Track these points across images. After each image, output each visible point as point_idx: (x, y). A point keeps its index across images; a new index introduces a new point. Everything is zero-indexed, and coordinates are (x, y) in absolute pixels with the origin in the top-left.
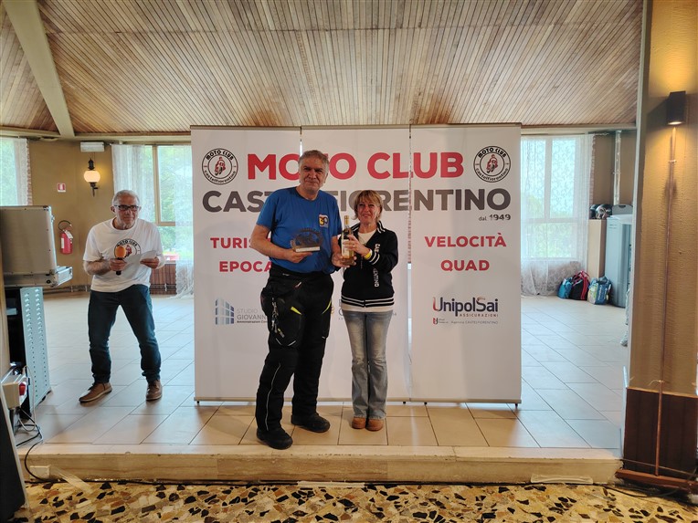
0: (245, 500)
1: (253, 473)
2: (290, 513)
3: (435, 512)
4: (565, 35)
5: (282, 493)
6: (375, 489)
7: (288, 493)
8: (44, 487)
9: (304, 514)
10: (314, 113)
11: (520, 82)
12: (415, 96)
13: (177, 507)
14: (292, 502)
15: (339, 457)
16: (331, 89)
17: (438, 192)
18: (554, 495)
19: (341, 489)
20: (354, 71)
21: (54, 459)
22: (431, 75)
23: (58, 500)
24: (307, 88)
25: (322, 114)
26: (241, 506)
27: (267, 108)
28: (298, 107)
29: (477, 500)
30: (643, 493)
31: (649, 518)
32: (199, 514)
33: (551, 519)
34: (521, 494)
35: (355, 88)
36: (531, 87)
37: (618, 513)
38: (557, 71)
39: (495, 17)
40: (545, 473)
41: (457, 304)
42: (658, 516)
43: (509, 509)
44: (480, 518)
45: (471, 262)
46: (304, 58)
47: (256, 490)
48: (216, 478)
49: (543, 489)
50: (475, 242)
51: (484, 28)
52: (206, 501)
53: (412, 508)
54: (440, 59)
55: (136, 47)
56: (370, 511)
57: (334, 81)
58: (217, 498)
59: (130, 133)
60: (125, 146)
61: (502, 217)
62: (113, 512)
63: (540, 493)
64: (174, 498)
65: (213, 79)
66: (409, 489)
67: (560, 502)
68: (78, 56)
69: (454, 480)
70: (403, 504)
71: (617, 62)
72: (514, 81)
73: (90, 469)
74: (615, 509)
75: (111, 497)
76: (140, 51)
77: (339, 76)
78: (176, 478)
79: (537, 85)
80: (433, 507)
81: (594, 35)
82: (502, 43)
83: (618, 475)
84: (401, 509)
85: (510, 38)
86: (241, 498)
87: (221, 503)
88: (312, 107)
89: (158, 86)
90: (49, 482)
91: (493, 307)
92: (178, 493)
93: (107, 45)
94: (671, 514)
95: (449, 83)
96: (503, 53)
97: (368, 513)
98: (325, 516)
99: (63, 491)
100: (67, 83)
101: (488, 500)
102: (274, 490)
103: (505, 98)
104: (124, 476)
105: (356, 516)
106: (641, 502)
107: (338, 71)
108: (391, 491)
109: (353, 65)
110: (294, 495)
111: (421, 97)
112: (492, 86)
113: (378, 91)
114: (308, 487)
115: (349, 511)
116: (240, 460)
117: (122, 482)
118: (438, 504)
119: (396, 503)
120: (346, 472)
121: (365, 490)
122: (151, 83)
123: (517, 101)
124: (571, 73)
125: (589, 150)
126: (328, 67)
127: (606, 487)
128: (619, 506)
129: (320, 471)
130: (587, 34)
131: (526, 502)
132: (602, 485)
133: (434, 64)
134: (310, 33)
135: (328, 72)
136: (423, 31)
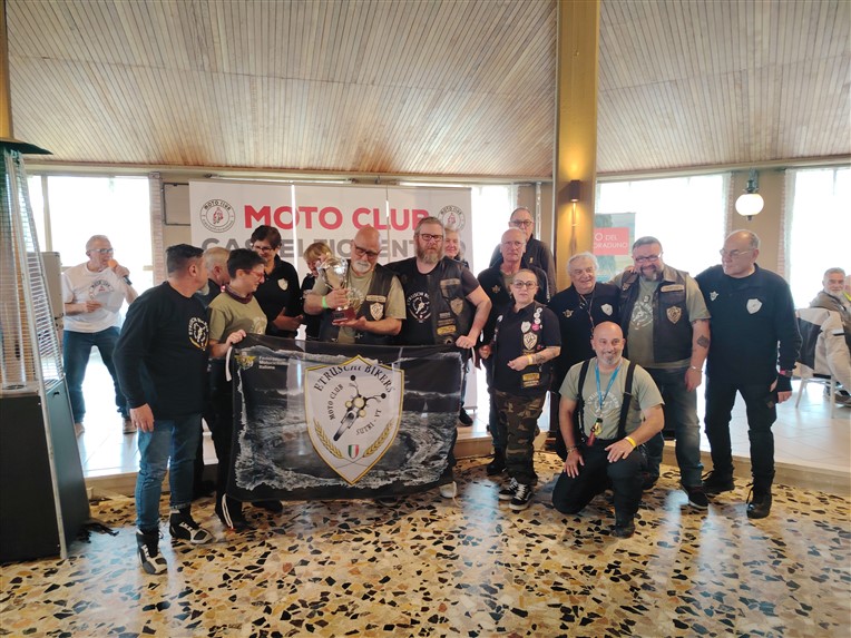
4: (496, 102)
12: (360, 142)
16: (276, 129)
20: (303, 115)
21: (96, 481)
22: (378, 126)
23: (115, 510)
24: (250, 128)
38: (489, 129)
39: (439, 83)
51: (429, 91)
54: (387, 113)
57: (281, 122)
71: (536, 127)
72: (452, 136)
77: (287, 119)
79: (471, 142)
81: (519, 104)
82: (443, 103)
85: (450, 101)
90: (94, 501)
95: (393, 133)
96: (444, 112)
103: (444, 149)
111: (366, 143)
112: (433, 138)
113: (325, 134)
123: (454, 152)
124: (500, 132)
125: (514, 198)
126: (277, 109)
130: (513, 103)
133: (381, 116)
134: (265, 79)
135: (277, 115)
136: (375, 87)
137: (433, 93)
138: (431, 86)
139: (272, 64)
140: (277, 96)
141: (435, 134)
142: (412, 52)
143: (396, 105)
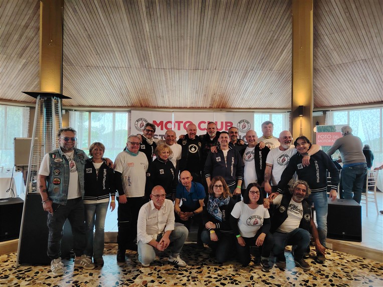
4: (273, 74)
11: (256, 91)
12: (212, 95)
16: (176, 91)
20: (187, 85)
22: (219, 87)
24: (166, 90)
27: (147, 97)
28: (161, 97)
35: (187, 91)
38: (271, 87)
39: (245, 67)
46: (166, 79)
51: (241, 71)
54: (223, 81)
55: (94, 72)
57: (178, 88)
60: (75, 112)
65: (125, 85)
77: (180, 87)
79: (264, 93)
82: (248, 76)
85: (252, 75)
88: (167, 98)
93: (81, 71)
95: (227, 90)
96: (249, 80)
103: (251, 97)
107: (180, 84)
109: (187, 82)
111: (215, 95)
112: (245, 92)
113: (197, 92)
122: (96, 85)
123: (256, 99)
124: (277, 88)
125: (288, 119)
130: (282, 74)
133: (221, 83)
134: (170, 70)
135: (176, 84)
136: (216, 71)
137: (243, 72)
138: (242, 69)
139: (172, 64)
140: (175, 76)
141: (246, 90)
142: (231, 55)
143: (226, 78)
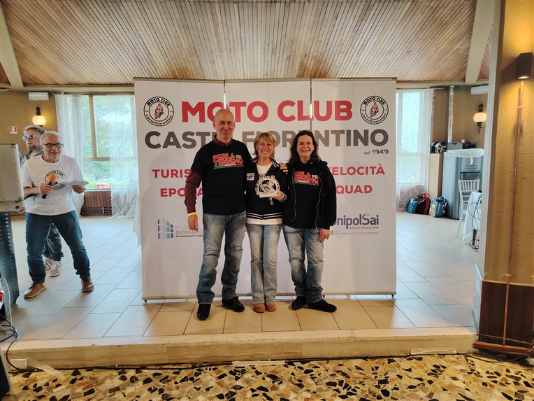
0: (192, 379)
1: (196, 357)
2: (230, 387)
3: (342, 381)
4: (419, 10)
5: (221, 372)
6: (294, 365)
7: (226, 371)
8: (24, 376)
9: (241, 388)
10: (221, 69)
11: (382, 47)
12: (302, 57)
13: (137, 387)
14: (230, 379)
15: (265, 342)
16: (236, 50)
17: (333, 132)
18: (430, 363)
19: (268, 366)
20: (255, 36)
21: (30, 353)
22: (315, 40)
23: (38, 386)
24: (217, 50)
25: (228, 71)
26: (190, 384)
27: (184, 66)
28: (209, 64)
29: (373, 370)
30: (494, 359)
31: (501, 377)
32: (157, 392)
33: (430, 382)
34: (405, 364)
35: (255, 50)
36: (390, 52)
37: (478, 375)
38: (410, 39)
40: (421, 347)
41: (347, 219)
42: (507, 376)
43: (398, 376)
44: (377, 384)
45: (358, 187)
46: (216, 25)
47: (201, 371)
48: (167, 362)
49: (420, 359)
50: (361, 171)
52: (160, 381)
53: (324, 379)
54: (323, 28)
55: (78, 13)
56: (293, 383)
57: (239, 43)
58: (169, 379)
59: (70, 85)
60: (66, 95)
61: (382, 151)
62: (85, 394)
63: (419, 362)
64: (134, 380)
65: (141, 41)
66: (320, 364)
67: (434, 368)
68: (27, 19)
69: (353, 355)
70: (317, 376)
71: (455, 33)
72: (378, 47)
73: (62, 360)
74: (475, 372)
75: (81, 381)
76: (80, 17)
77: (243, 40)
78: (134, 363)
79: (395, 51)
80: (341, 377)
81: (441, 11)
82: (371, 15)
83: (475, 346)
84: (316, 380)
85: (377, 12)
86: (189, 377)
87: (173, 382)
88: (220, 65)
89: (95, 46)
90: (27, 372)
91: (375, 221)
92: (137, 375)
93: (52, 11)
94: (516, 374)
95: (329, 47)
96: (371, 24)
97: (291, 384)
98: (258, 389)
99: (40, 379)
100: (17, 42)
101: (381, 370)
102: (214, 369)
103: (370, 60)
104: (90, 364)
105: (282, 387)
106: (494, 366)
107: (243, 36)
108: (306, 366)
109: (255, 31)
110: (231, 372)
111: (306, 58)
112: (361, 50)
113: (274, 53)
114: (241, 366)
115: (276, 383)
116: (186, 347)
117: (89, 369)
118: (344, 374)
119: (311, 375)
120: (270, 353)
121: (286, 366)
122: (88, 43)
123: (379, 62)
124: (421, 41)
125: (430, 100)
126: (234, 33)
127: (466, 355)
128: (478, 369)
129: (250, 352)
130: (435, 10)
131: (410, 370)
132: (463, 354)
133: (318, 31)
134: (222, 5)
135: (235, 37)
136: (311, 5)
140: (233, 20)
141: (364, 47)
